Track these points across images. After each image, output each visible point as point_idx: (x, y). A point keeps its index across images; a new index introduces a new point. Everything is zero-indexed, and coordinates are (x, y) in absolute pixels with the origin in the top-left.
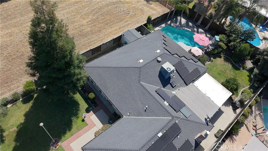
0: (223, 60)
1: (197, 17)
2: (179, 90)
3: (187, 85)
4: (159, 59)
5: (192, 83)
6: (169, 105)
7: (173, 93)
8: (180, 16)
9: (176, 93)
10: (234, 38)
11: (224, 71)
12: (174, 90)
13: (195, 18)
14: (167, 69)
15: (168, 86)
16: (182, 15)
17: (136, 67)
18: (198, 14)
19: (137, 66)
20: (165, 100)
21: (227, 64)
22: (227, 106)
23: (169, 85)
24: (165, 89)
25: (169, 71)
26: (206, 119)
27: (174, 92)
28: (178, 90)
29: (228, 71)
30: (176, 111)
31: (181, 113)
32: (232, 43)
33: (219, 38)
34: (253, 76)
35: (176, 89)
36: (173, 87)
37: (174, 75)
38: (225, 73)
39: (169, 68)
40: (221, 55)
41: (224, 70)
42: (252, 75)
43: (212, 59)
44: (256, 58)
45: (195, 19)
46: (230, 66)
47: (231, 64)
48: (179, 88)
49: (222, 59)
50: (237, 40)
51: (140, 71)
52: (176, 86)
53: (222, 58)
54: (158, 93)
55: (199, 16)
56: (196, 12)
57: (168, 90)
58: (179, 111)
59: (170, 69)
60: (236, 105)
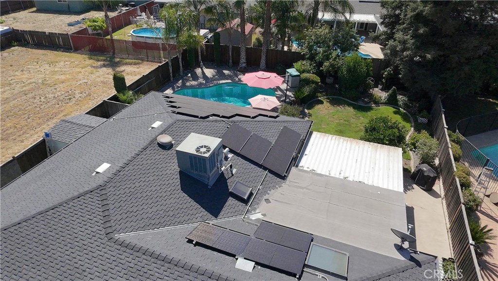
0: (328, 104)
1: (232, 54)
2: (267, 201)
3: (284, 178)
4: (165, 139)
5: (293, 169)
6: (257, 263)
7: (253, 219)
8: (199, 66)
9: (264, 215)
10: (323, 53)
11: (347, 123)
12: (255, 209)
13: (231, 58)
14: (197, 151)
15: (227, 204)
16: (202, 64)
17: (86, 193)
18: (231, 47)
19: (86, 189)
20: (234, 256)
21: (340, 108)
22: (409, 190)
23: (231, 201)
24: (223, 220)
25: (204, 153)
26: (400, 248)
27: (256, 216)
28: (264, 203)
29: (352, 120)
30: (294, 275)
31: (317, 273)
32: (326, 64)
33: (297, 70)
34: (404, 109)
35: (258, 204)
36: (245, 202)
37: (231, 166)
38: (350, 125)
39: (202, 147)
40: (319, 98)
41: (345, 120)
42: (401, 109)
43: (306, 111)
44: (384, 76)
45: (231, 61)
46: (350, 110)
47: (349, 105)
48: (266, 197)
49: (326, 104)
50: (331, 54)
51: (104, 197)
52: (251, 194)
53: (325, 102)
54: (198, 244)
55: (237, 50)
56: (226, 47)
57: (234, 218)
58: (305, 266)
59: (205, 147)
60: (426, 174)
